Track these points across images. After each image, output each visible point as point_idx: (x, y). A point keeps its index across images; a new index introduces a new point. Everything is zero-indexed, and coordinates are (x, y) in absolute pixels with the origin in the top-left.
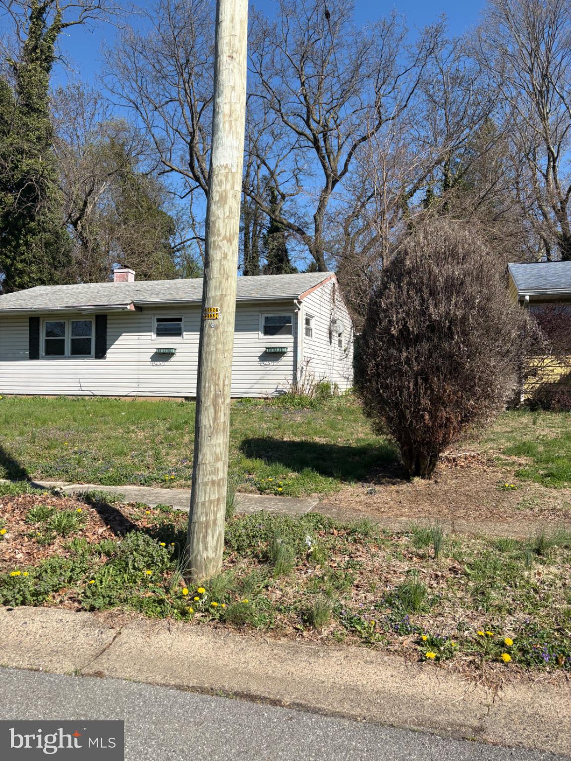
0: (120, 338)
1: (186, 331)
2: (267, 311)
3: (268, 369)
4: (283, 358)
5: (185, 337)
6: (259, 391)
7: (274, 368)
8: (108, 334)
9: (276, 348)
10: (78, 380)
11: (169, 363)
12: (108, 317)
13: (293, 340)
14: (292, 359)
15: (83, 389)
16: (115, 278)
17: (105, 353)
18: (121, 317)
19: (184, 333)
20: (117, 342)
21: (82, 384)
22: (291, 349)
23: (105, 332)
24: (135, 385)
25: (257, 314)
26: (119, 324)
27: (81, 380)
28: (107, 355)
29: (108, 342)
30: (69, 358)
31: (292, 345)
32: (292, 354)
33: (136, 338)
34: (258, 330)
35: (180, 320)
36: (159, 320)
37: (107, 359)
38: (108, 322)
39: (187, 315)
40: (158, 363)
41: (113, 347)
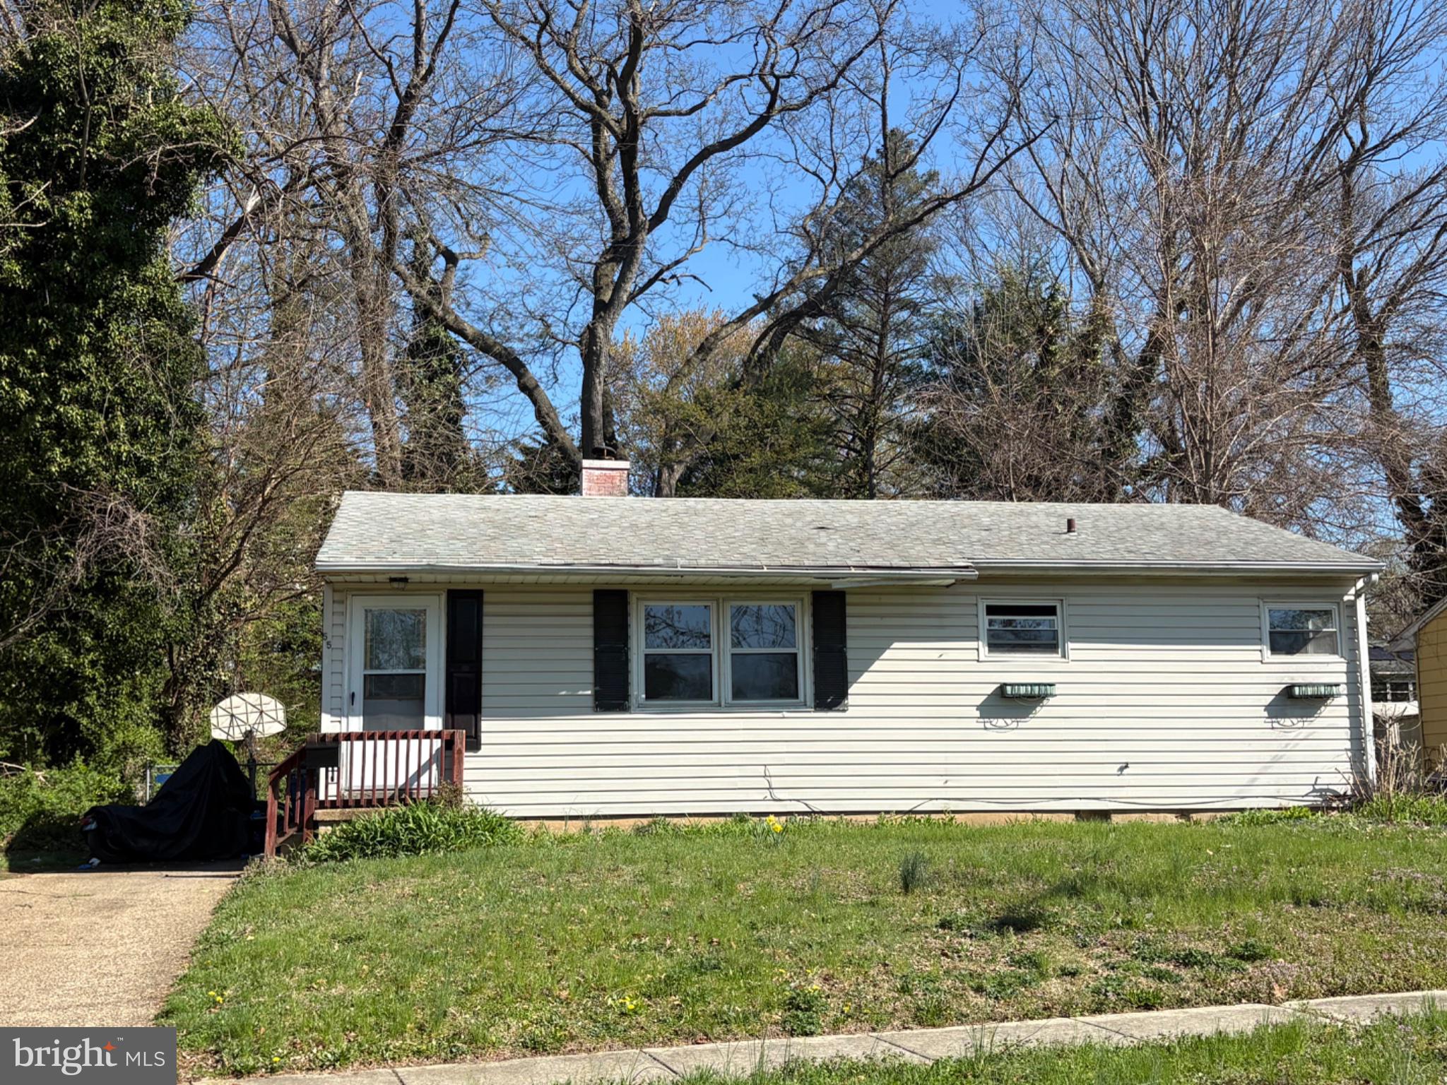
0: (887, 654)
1: (1075, 639)
2: (1278, 596)
3: (1291, 736)
4: (1325, 711)
5: (1072, 655)
6: (1272, 791)
7: (1303, 734)
8: (850, 643)
9: (1318, 685)
10: (761, 771)
11: (1030, 722)
12: (849, 599)
13: (1344, 667)
14: (1346, 711)
15: (779, 794)
16: (585, 485)
17: (844, 694)
18: (885, 599)
19: (1071, 645)
20: (877, 665)
21: (776, 782)
22: (1343, 689)
23: (843, 639)
24: (940, 782)
25: (1255, 601)
26: (882, 616)
27: (772, 770)
28: (851, 700)
29: (851, 666)
30: (729, 708)
31: (1343, 678)
32: (1344, 700)
33: (935, 654)
34: (1260, 641)
35: (1051, 611)
36: (991, 610)
37: (851, 712)
38: (849, 610)
39: (1073, 600)
40: (1001, 722)
41: (866, 677)
